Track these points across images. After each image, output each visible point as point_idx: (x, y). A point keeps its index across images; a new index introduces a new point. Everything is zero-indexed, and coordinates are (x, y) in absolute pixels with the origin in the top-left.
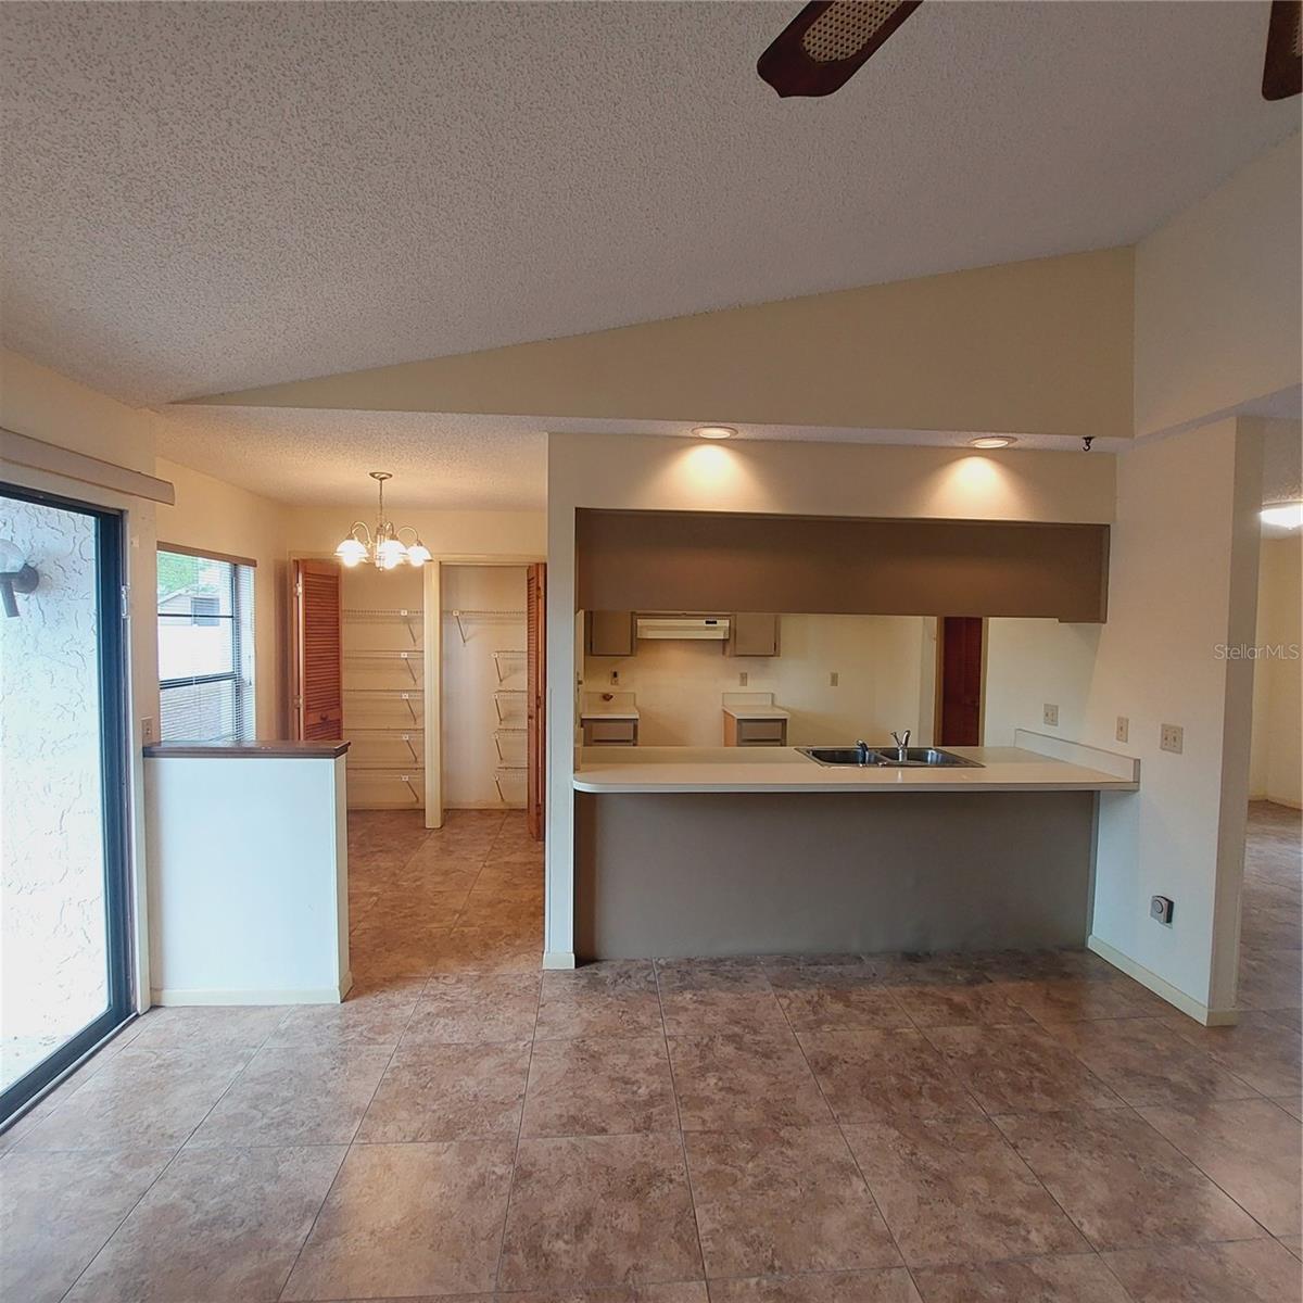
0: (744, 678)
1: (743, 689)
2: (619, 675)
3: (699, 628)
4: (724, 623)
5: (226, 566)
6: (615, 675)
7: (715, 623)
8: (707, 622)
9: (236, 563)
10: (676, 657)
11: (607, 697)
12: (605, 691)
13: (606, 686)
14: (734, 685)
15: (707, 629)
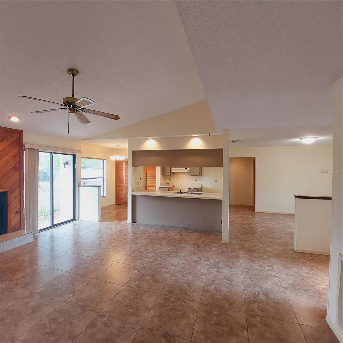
0: (196, 180)
1: (196, 183)
2: (171, 180)
3: (183, 170)
4: (188, 169)
5: (102, 161)
6: (170, 179)
7: (187, 169)
8: (185, 169)
9: (103, 160)
10: (182, 176)
11: (168, 184)
12: (168, 182)
13: (168, 181)
14: (194, 182)
15: (185, 170)
